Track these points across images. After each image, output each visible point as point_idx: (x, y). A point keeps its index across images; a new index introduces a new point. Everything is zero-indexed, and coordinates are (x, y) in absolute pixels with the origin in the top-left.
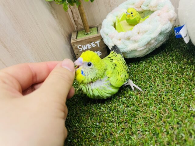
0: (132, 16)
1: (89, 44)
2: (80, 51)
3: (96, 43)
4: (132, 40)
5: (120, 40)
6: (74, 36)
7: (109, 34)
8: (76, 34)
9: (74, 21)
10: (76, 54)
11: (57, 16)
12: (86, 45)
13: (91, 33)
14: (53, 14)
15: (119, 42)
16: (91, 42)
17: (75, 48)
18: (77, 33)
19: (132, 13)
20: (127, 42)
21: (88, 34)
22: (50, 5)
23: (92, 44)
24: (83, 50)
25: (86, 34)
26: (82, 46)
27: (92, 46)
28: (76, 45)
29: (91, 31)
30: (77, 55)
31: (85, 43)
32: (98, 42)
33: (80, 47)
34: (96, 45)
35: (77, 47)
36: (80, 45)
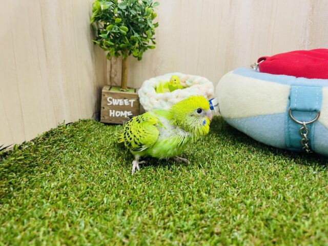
1: (122, 100)
2: (109, 104)
3: (130, 101)
4: (170, 102)
5: (157, 100)
6: (106, 88)
8: (109, 88)
9: (110, 77)
10: (102, 106)
11: (95, 61)
12: (118, 100)
15: (156, 101)
16: (125, 99)
17: (104, 100)
18: (111, 87)
19: (175, 80)
20: (164, 103)
21: (124, 91)
23: (125, 100)
24: (112, 104)
25: (121, 91)
26: (113, 100)
27: (124, 103)
28: (106, 96)
29: (128, 90)
30: (104, 108)
31: (117, 97)
32: (132, 101)
33: (110, 99)
34: (129, 104)
35: (107, 98)
36: (111, 98)
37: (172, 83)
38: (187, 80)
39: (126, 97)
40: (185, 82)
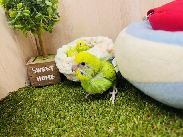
0: (81, 46)
1: (43, 68)
2: (34, 73)
3: (50, 67)
5: (68, 63)
6: (32, 60)
7: (60, 59)
8: (34, 58)
11: (19, 41)
12: (40, 68)
13: (48, 59)
14: (14, 39)
15: (67, 65)
16: (45, 66)
17: (30, 70)
18: (36, 57)
19: (80, 44)
21: (45, 59)
22: (13, 31)
23: (46, 68)
24: (37, 73)
25: (43, 59)
26: (37, 69)
27: (46, 70)
28: (30, 67)
29: (48, 57)
30: (31, 76)
31: (39, 66)
32: (52, 67)
34: (50, 69)
35: (32, 69)
36: (35, 68)
37: (78, 47)
38: (92, 41)
39: (46, 65)
40: (91, 43)
